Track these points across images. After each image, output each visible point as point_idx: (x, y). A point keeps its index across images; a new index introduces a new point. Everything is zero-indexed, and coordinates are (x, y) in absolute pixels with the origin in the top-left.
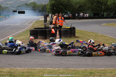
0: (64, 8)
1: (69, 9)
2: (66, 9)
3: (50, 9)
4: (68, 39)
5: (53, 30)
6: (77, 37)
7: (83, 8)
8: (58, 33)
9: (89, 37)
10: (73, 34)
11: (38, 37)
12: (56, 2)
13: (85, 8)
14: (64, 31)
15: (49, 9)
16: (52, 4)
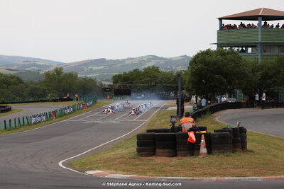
0: (225, 80)
1: (237, 82)
2: (230, 83)
3: (191, 84)
4: (227, 156)
5: (192, 134)
6: (251, 151)
7: (273, 79)
8: (203, 141)
9: (281, 150)
10: (240, 144)
11: (157, 150)
12: (206, 67)
13: (276, 79)
14: (217, 136)
15: (189, 82)
16: (196, 70)
